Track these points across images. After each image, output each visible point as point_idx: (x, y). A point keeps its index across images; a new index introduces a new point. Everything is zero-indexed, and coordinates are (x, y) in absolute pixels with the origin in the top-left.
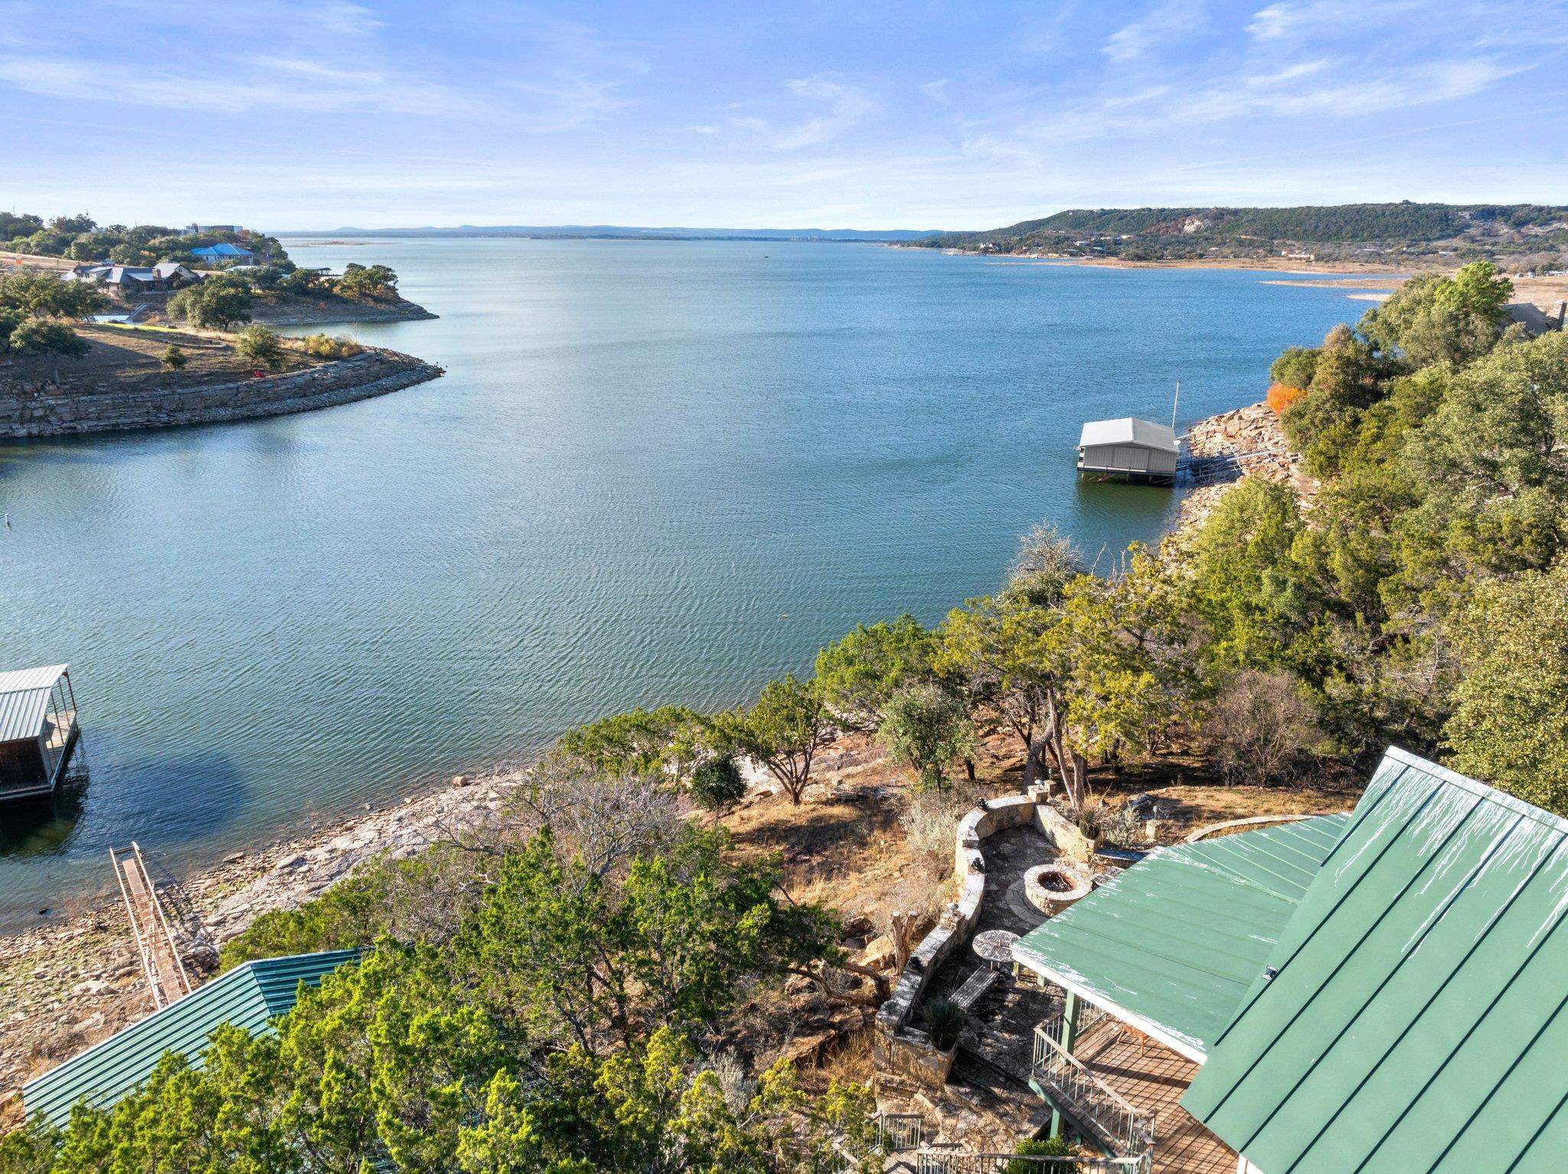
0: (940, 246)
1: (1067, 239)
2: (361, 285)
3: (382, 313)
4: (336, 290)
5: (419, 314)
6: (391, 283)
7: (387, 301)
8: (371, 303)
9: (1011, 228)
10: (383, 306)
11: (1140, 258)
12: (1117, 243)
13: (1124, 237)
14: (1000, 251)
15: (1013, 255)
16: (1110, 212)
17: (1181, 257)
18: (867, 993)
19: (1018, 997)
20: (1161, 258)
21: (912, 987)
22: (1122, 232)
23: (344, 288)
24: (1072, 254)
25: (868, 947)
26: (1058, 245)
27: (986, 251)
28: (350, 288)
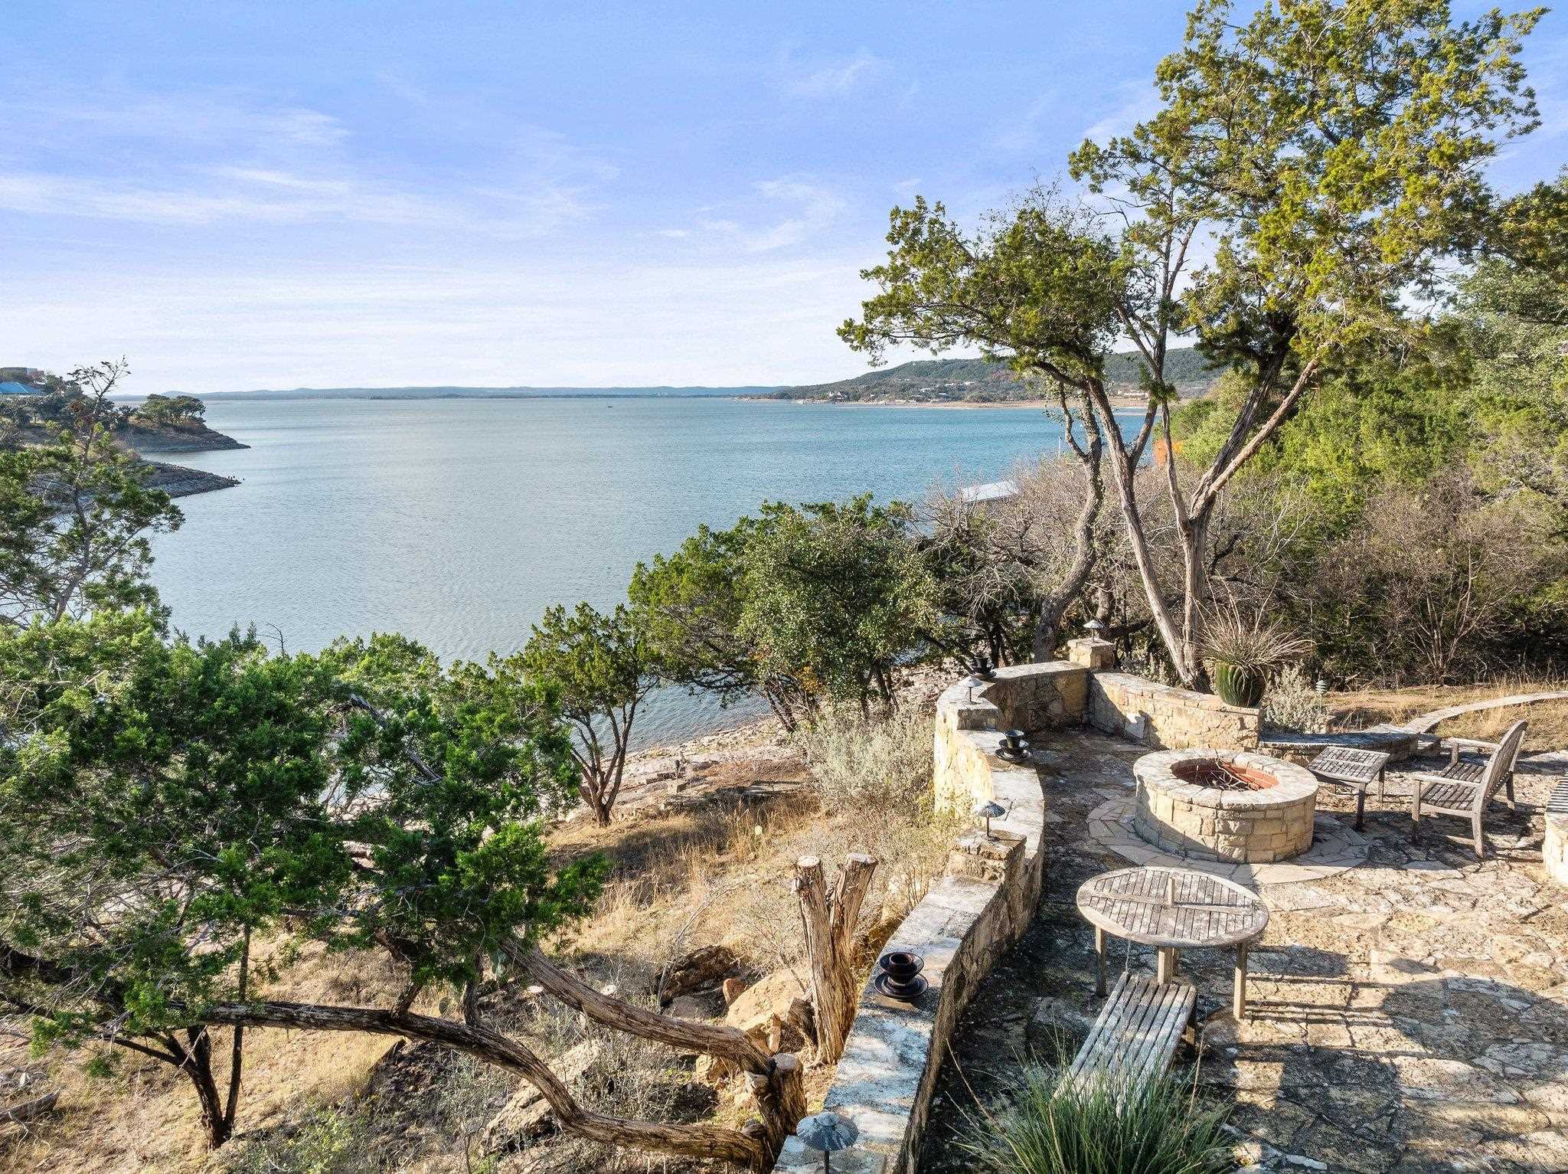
0: (790, 398)
1: (913, 386)
2: (162, 414)
3: (185, 443)
4: (132, 419)
5: (229, 444)
6: (197, 415)
7: (191, 431)
8: (173, 433)
9: (858, 379)
10: (185, 436)
11: (985, 400)
12: (961, 389)
13: (967, 383)
14: (848, 399)
15: (861, 402)
16: (952, 362)
17: (1023, 399)
18: (732, 1126)
19: (1274, 1073)
20: (1003, 399)
21: (903, 1060)
22: (965, 379)
23: (140, 416)
24: (918, 400)
25: (732, 1008)
26: (904, 391)
27: (835, 399)
28: (148, 417)
